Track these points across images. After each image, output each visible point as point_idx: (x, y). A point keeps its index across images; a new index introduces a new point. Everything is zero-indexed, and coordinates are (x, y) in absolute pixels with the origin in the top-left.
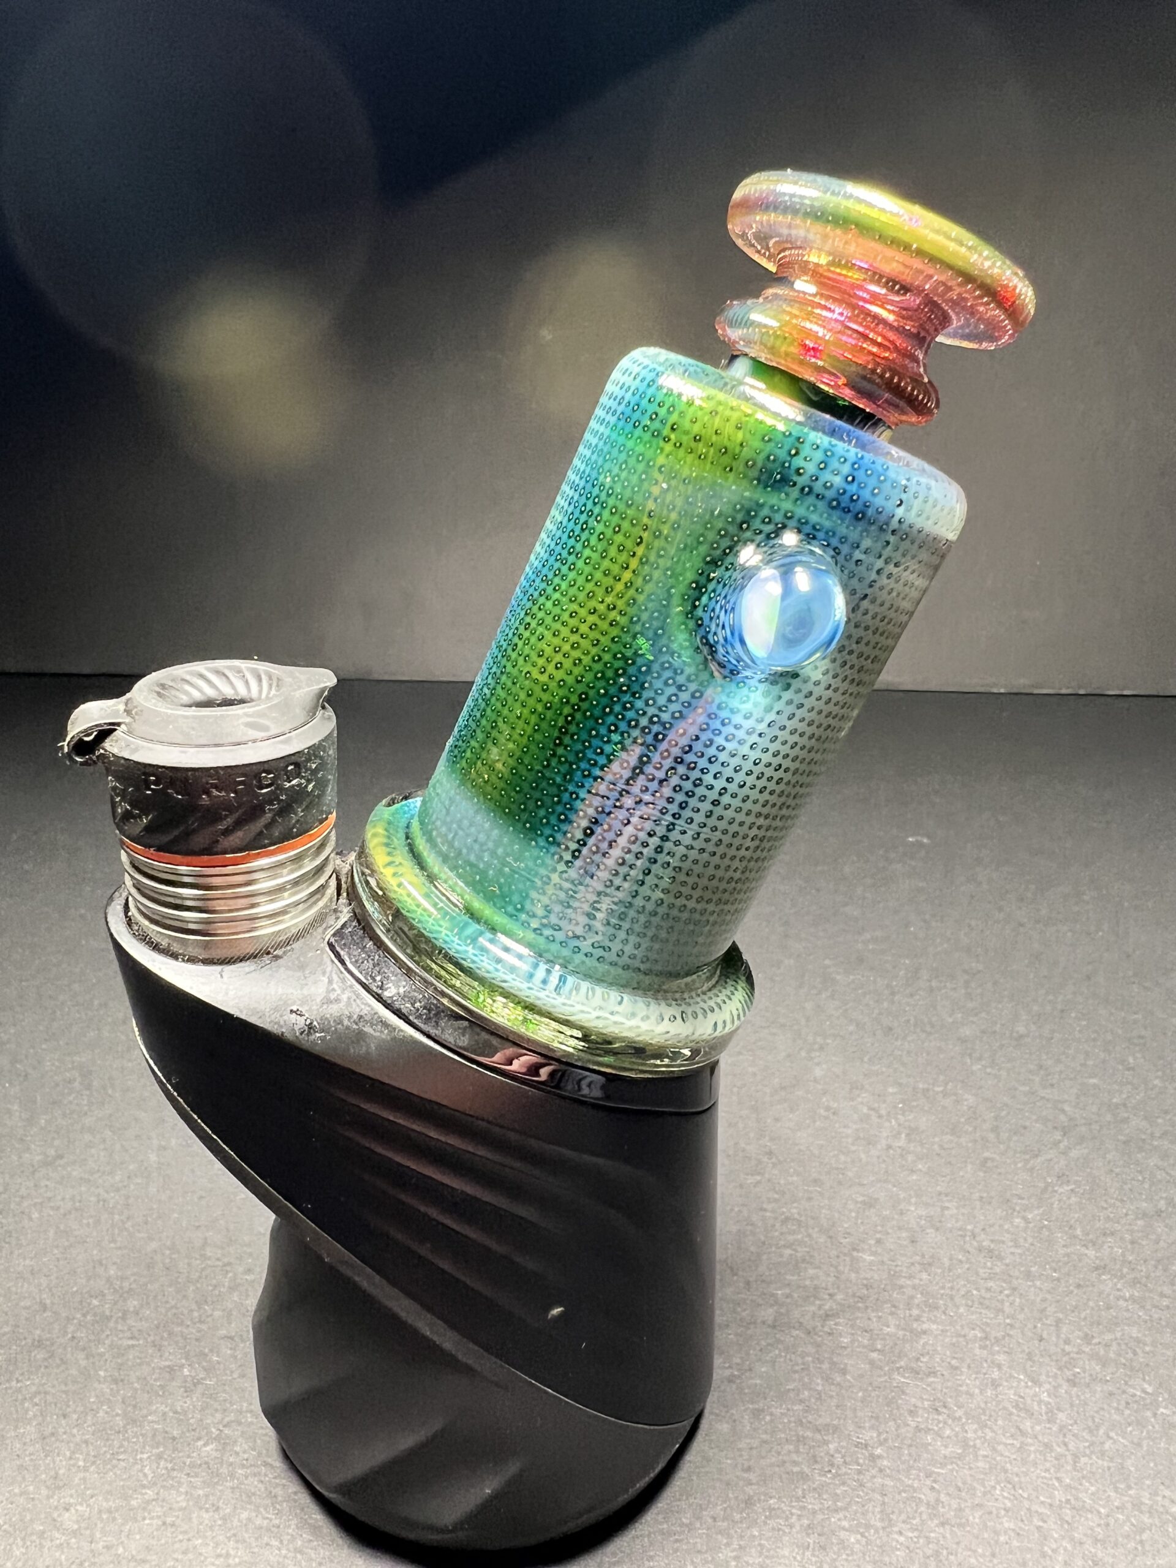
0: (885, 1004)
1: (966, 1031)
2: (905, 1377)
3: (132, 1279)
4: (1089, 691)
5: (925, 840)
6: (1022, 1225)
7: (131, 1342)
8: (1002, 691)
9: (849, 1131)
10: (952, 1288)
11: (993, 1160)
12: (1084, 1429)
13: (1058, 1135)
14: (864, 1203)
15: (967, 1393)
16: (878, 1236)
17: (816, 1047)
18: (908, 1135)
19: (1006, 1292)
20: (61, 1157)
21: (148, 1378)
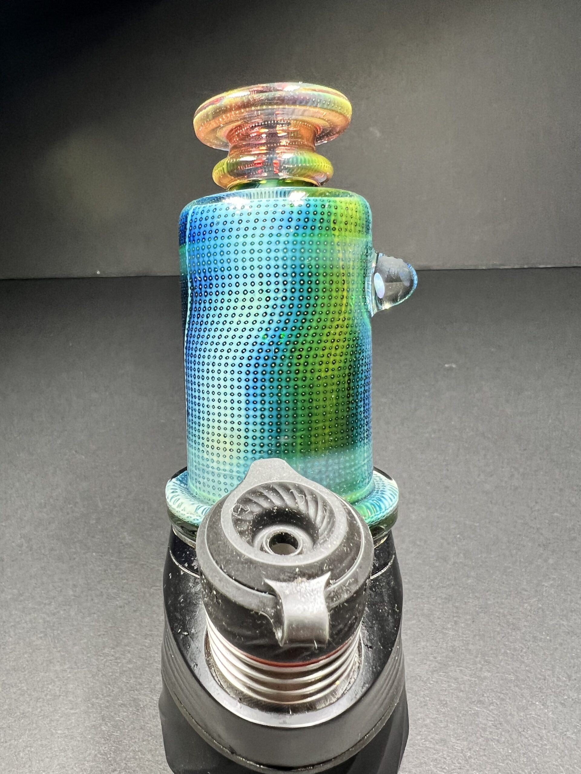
0: (444, 472)
1: (487, 487)
2: (478, 707)
3: (68, 671)
4: (530, 266)
5: (454, 366)
6: (529, 608)
7: (72, 711)
8: (484, 268)
9: (433, 554)
10: (496, 650)
11: (510, 568)
12: (572, 734)
13: (541, 550)
14: (446, 598)
15: (510, 714)
16: (455, 619)
17: (411, 501)
18: (464, 555)
19: (524, 650)
20: (21, 595)
21: (84, 733)
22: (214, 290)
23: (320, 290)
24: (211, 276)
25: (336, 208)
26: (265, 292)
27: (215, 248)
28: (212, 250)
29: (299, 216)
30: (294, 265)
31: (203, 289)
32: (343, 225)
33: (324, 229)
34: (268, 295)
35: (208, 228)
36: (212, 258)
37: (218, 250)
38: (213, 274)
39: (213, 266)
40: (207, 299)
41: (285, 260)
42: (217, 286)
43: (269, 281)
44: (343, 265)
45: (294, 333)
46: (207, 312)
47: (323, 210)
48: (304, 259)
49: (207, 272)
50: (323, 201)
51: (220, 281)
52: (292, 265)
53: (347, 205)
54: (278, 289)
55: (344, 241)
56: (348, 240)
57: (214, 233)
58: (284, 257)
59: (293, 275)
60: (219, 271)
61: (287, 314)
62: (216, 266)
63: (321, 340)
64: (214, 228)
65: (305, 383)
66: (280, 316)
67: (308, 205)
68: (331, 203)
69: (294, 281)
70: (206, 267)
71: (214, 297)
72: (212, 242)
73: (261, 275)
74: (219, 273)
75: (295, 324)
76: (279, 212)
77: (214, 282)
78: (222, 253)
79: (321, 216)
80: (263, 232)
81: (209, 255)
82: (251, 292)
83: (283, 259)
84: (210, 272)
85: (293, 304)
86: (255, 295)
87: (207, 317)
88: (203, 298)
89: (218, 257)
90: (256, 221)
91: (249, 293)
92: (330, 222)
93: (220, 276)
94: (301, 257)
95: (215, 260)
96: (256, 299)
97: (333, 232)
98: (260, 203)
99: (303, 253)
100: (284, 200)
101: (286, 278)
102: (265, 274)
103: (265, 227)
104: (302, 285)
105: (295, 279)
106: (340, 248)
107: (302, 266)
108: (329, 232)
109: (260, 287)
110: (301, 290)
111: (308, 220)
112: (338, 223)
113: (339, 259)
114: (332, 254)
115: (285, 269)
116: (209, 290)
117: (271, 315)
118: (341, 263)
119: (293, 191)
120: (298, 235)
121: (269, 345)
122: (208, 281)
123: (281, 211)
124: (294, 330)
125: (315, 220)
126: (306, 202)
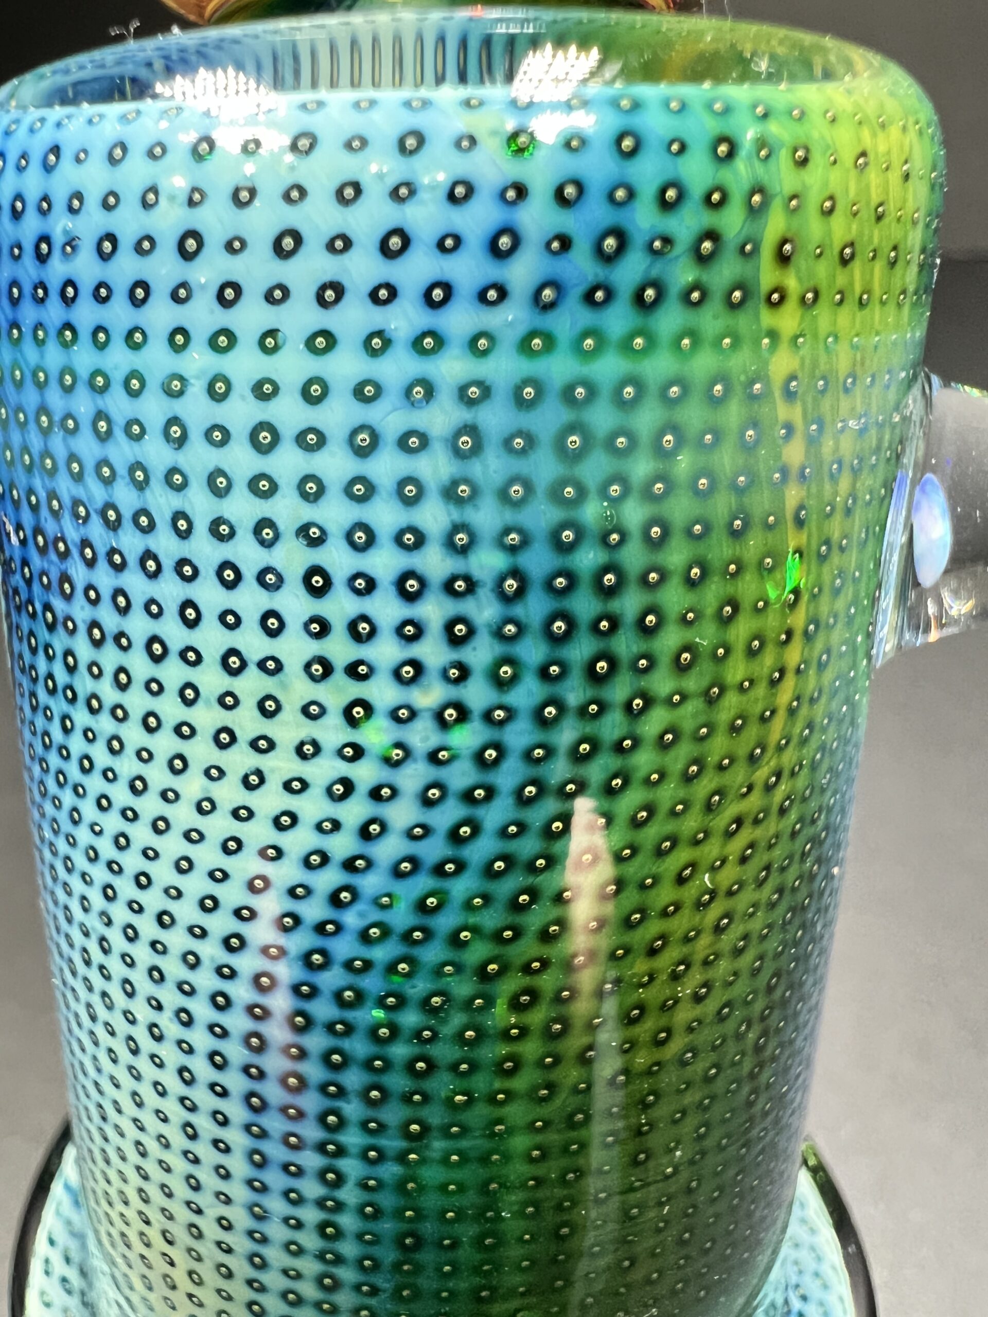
23: (665, 661)
25: (803, 163)
26: (339, 677)
29: (566, 221)
30: (520, 531)
32: (823, 271)
33: (715, 305)
34: (356, 690)
41: (460, 501)
43: (364, 618)
44: (801, 507)
45: (505, 887)
47: (726, 176)
48: (582, 492)
50: (727, 111)
52: (507, 531)
53: (866, 133)
54: (417, 665)
55: (823, 367)
56: (843, 362)
58: (455, 483)
59: (511, 584)
61: (468, 797)
63: (642, 911)
65: (546, 1110)
66: (428, 803)
67: (627, 143)
68: (774, 128)
69: (510, 621)
73: (317, 580)
75: (513, 847)
76: (433, 188)
79: (707, 219)
80: (331, 320)
82: (261, 665)
83: (450, 493)
85: (498, 746)
86: (284, 686)
90: (288, 243)
91: (252, 671)
92: (756, 250)
94: (564, 483)
96: (292, 702)
97: (767, 318)
98: (314, 122)
99: (577, 456)
100: (467, 104)
101: (467, 607)
102: (339, 576)
103: (339, 289)
104: (556, 640)
105: (518, 610)
106: (795, 413)
107: (568, 535)
108: (743, 321)
109: (314, 648)
110: (555, 670)
111: (622, 247)
112: (801, 262)
113: (785, 472)
114: (748, 449)
115: (463, 551)
117: (375, 794)
118: (793, 495)
119: (535, 42)
120: (550, 341)
121: (364, 937)
123: (442, 178)
124: (499, 875)
125: (667, 241)
126: (613, 122)
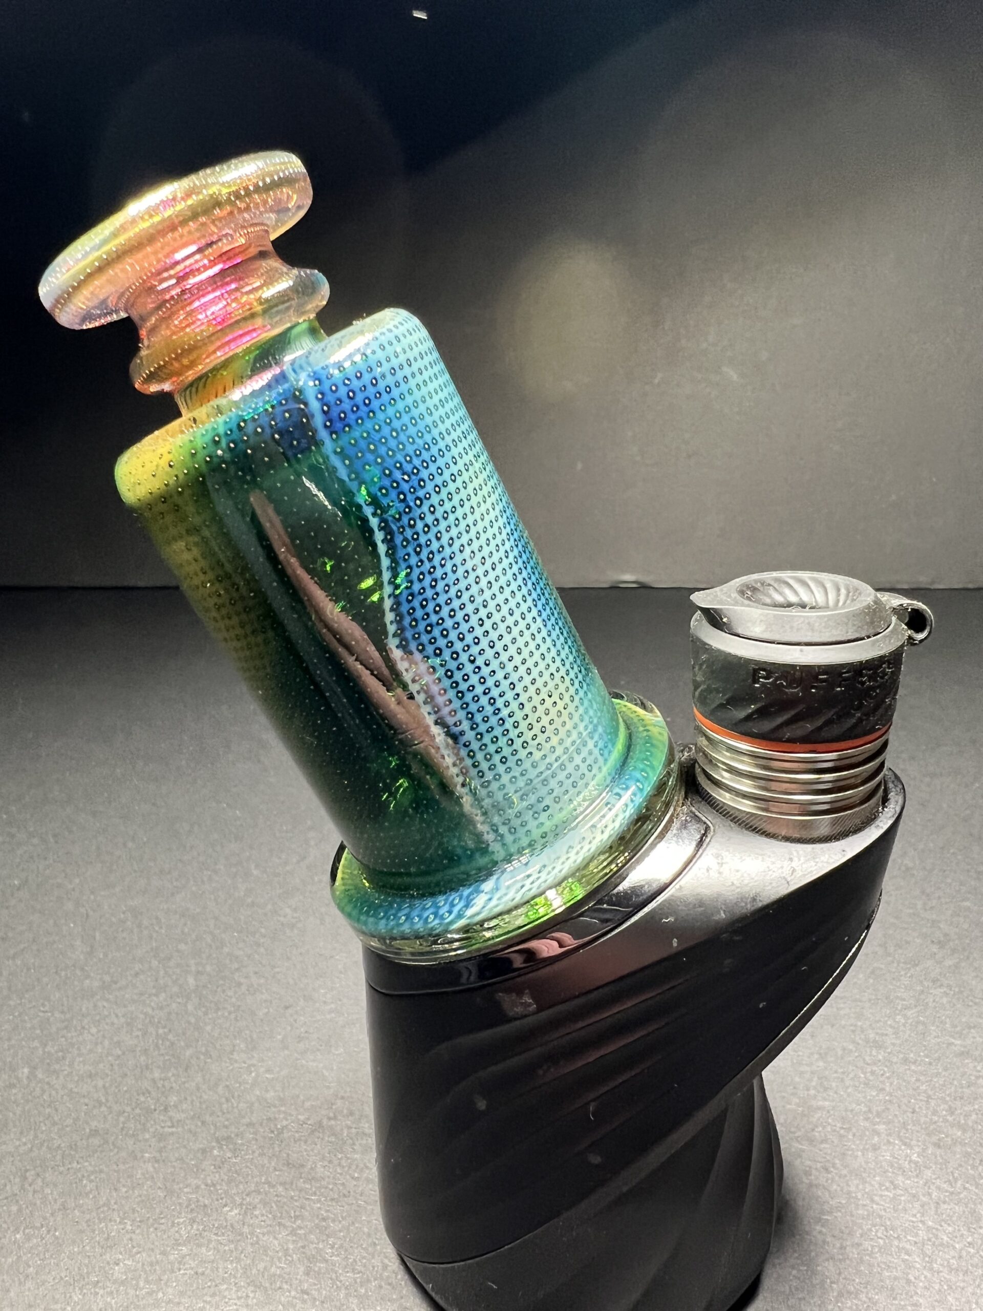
6: (903, 1021)
7: (171, 1130)
12: (945, 1182)
13: (935, 948)
15: (852, 1156)
19: (887, 1075)
20: (115, 982)
21: (185, 1158)
22: (430, 487)
24: (415, 467)
27: (399, 419)
28: (396, 424)
31: (410, 497)
35: (371, 391)
36: (403, 437)
37: (406, 419)
38: (417, 462)
39: (410, 449)
40: (425, 508)
42: (432, 477)
46: (434, 530)
49: (405, 465)
51: (433, 468)
57: (384, 394)
60: (423, 452)
62: (415, 447)
64: (381, 385)
70: (399, 457)
71: (435, 500)
72: (391, 411)
74: (426, 455)
77: (424, 474)
78: (414, 421)
81: (394, 434)
82: (470, 464)
84: (410, 462)
87: (438, 539)
88: (416, 512)
89: (412, 431)
91: (469, 467)
93: (428, 460)
95: (409, 437)
116: (421, 493)
122: (414, 477)
